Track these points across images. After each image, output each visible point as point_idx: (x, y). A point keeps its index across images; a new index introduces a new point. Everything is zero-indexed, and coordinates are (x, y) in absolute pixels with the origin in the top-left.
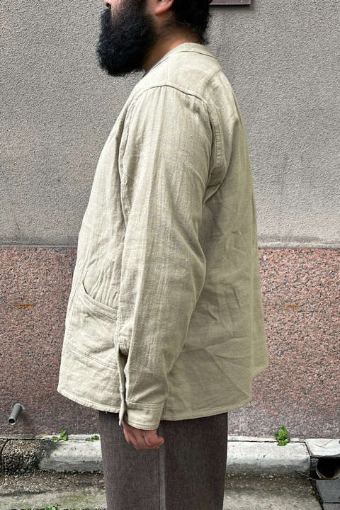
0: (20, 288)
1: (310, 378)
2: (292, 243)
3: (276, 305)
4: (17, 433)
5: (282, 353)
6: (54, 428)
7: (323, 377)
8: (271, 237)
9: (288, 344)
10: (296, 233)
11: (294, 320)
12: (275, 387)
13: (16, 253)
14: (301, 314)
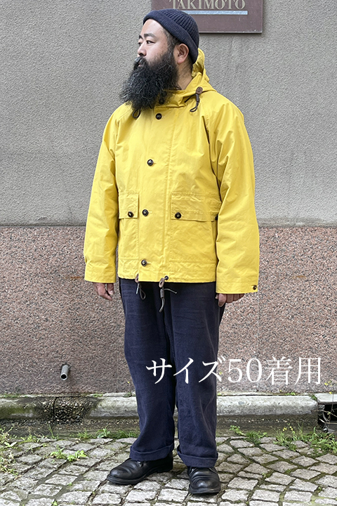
0: (71, 263)
1: (317, 339)
2: (299, 223)
3: (287, 275)
4: (64, 392)
5: (293, 317)
6: (97, 387)
7: (327, 338)
8: (281, 219)
9: (297, 309)
10: (302, 215)
11: (302, 288)
12: (287, 347)
13: (69, 233)
14: (307, 283)
